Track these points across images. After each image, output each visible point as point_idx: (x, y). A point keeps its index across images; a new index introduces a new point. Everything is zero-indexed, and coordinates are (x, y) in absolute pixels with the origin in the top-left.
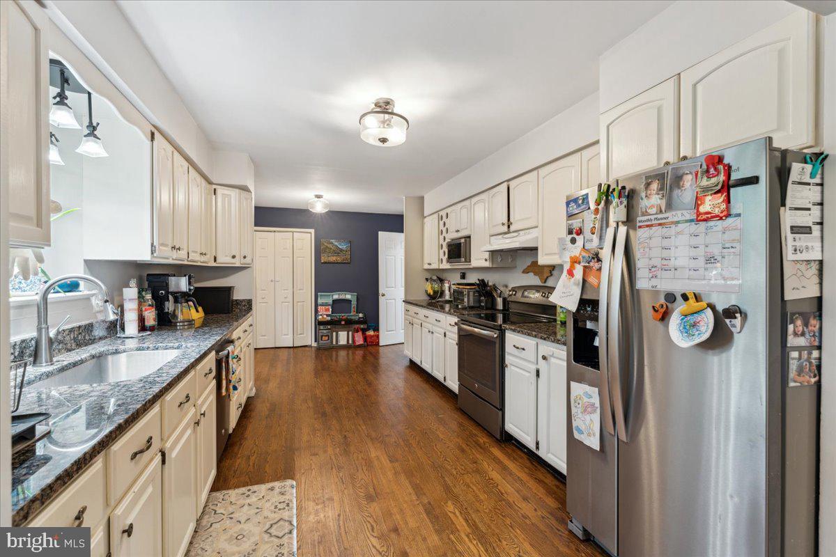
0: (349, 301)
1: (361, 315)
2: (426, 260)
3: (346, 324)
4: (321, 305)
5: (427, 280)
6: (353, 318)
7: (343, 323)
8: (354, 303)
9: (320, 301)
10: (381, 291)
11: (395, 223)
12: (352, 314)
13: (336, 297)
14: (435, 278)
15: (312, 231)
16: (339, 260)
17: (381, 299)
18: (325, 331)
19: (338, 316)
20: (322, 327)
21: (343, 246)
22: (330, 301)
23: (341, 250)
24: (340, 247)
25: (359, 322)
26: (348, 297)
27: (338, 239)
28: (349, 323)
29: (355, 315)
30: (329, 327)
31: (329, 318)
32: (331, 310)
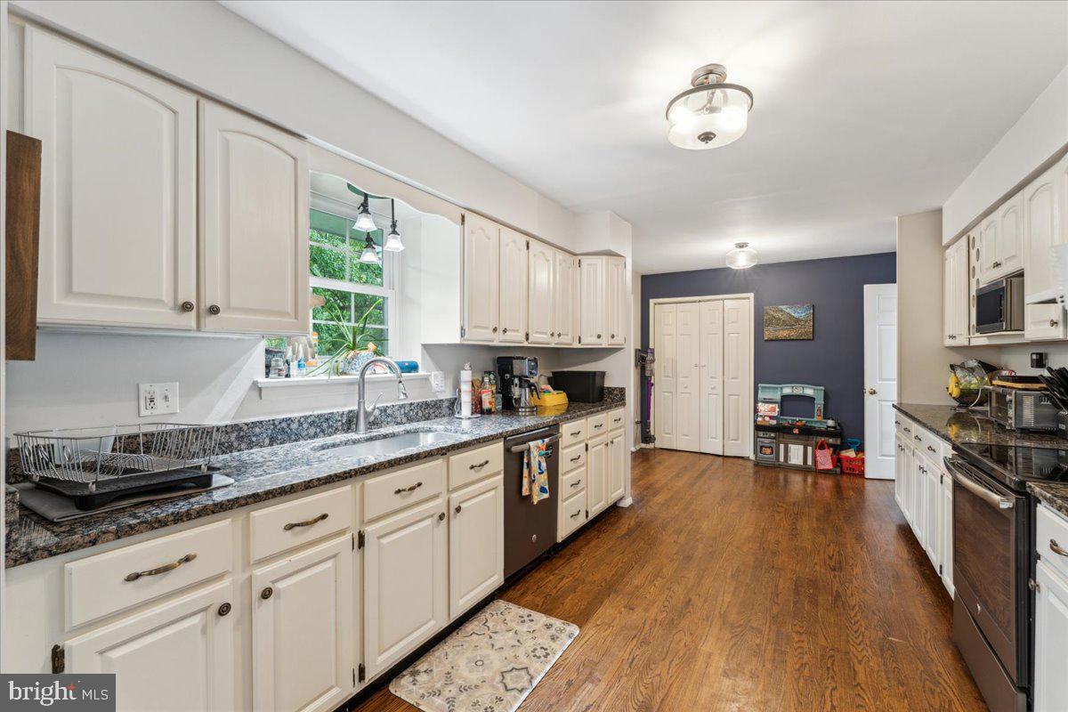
0: (812, 399)
1: (831, 423)
2: (948, 332)
3: (800, 433)
4: (761, 402)
5: (953, 367)
6: (817, 425)
7: (796, 431)
8: (820, 402)
9: (761, 396)
10: (868, 386)
11: (882, 267)
12: (815, 419)
13: (787, 391)
14: (973, 363)
15: (751, 295)
16: (793, 334)
17: (868, 399)
18: (767, 441)
19: (788, 420)
20: (761, 434)
21: (801, 313)
22: (777, 397)
23: (797, 320)
24: (796, 315)
25: (826, 433)
26: (809, 391)
27: (791, 304)
28: (807, 433)
29: (818, 421)
30: (773, 435)
31: (774, 422)
32: (777, 410)
